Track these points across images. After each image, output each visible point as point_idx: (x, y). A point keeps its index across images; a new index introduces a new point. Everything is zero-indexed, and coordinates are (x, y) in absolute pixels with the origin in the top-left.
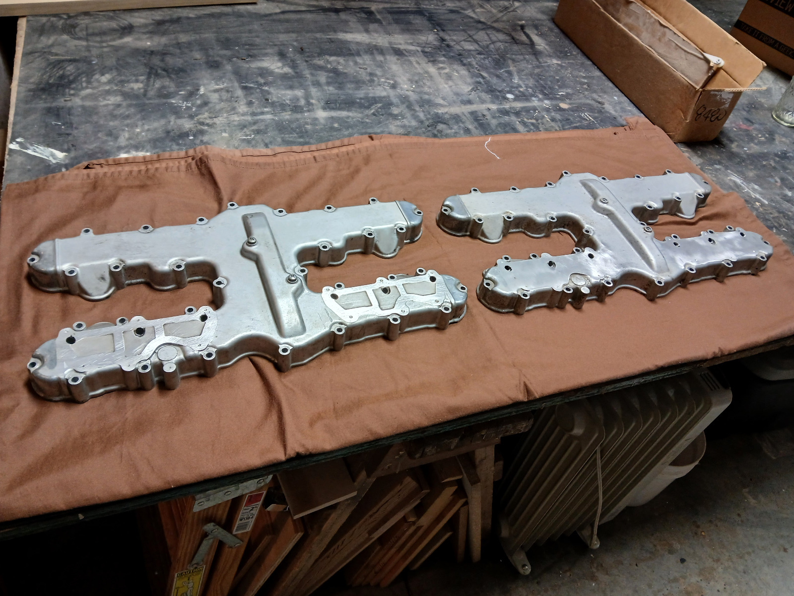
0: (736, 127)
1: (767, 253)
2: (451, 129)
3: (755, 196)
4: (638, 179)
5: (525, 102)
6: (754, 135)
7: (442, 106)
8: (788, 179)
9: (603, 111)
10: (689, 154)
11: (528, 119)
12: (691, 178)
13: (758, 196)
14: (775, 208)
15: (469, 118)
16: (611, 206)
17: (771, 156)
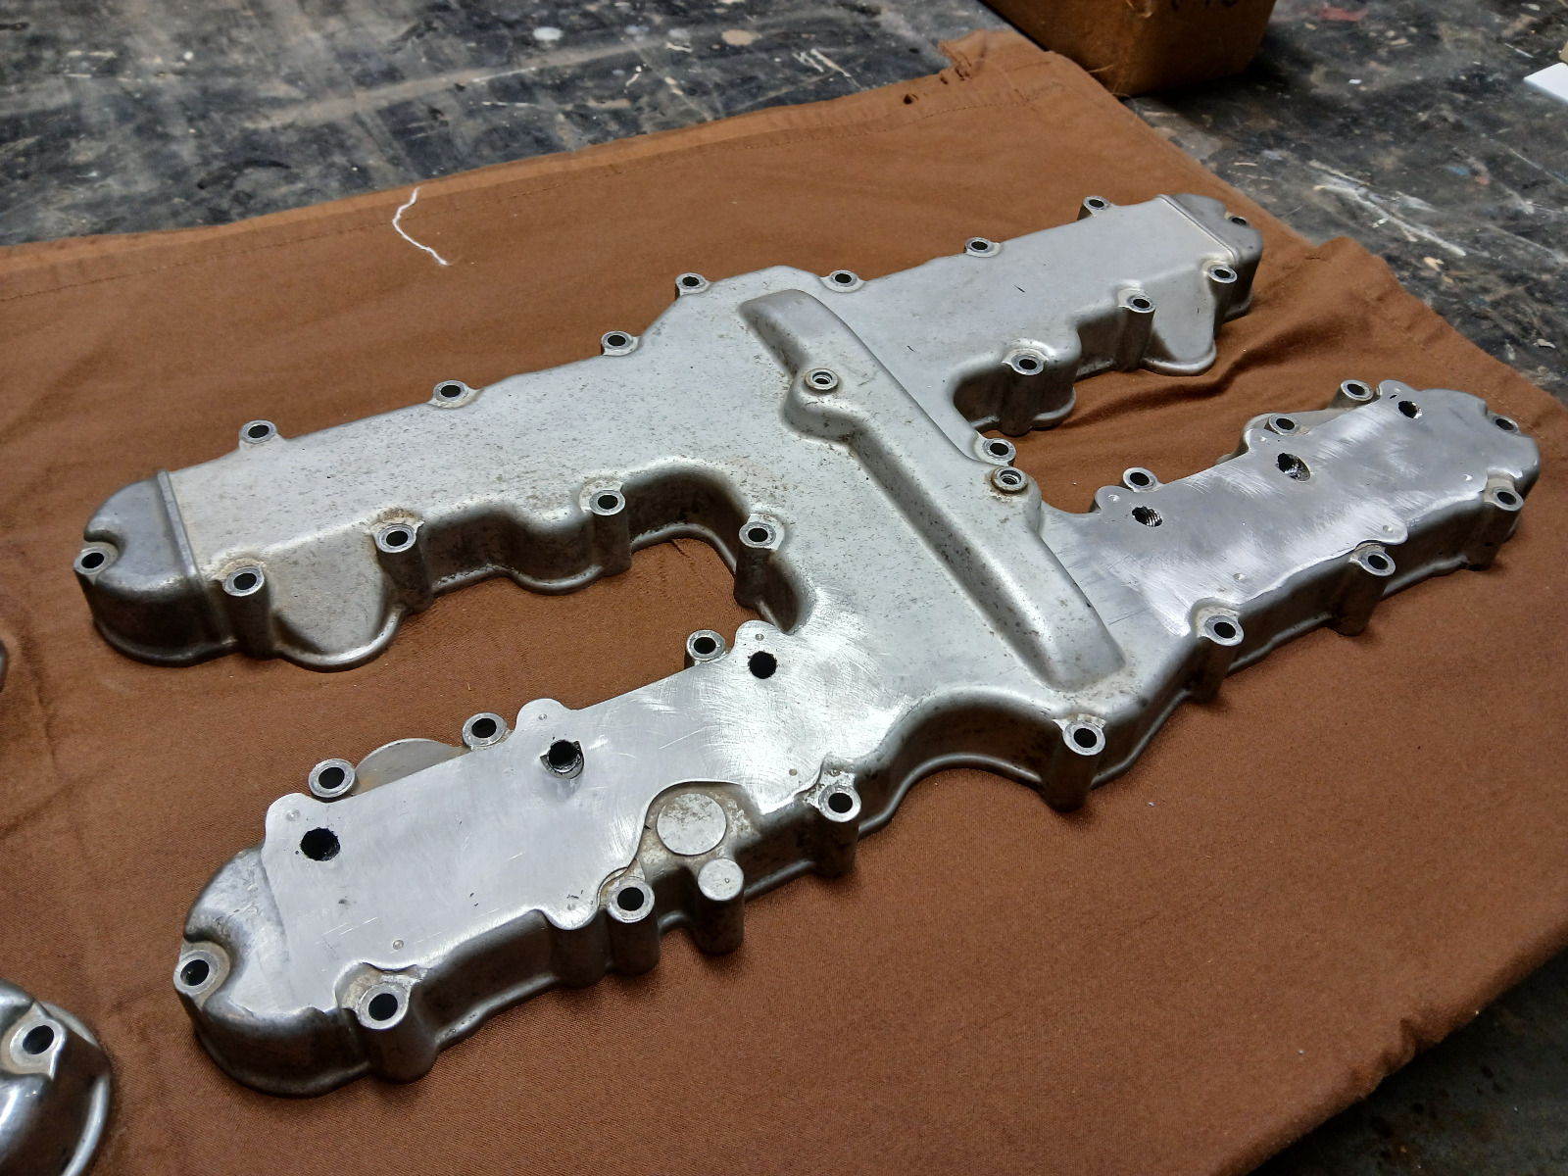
0: (1314, 18)
1: (1518, 475)
2: (291, 179)
3: (1416, 236)
4: (981, 253)
5: (601, 45)
6: (1373, 34)
7: (278, 103)
8: (1509, 158)
9: (873, 34)
10: (1173, 128)
11: (600, 99)
12: (1181, 214)
13: (1427, 234)
14: (1493, 266)
15: (375, 131)
16: (852, 397)
17: (1440, 92)
